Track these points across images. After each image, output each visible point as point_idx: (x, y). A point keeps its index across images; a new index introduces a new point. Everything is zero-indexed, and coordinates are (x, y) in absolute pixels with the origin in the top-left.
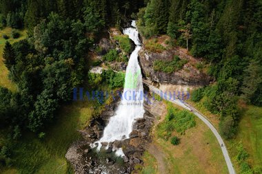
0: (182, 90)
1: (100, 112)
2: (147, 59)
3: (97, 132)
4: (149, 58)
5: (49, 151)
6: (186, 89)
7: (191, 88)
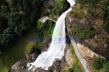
0: (90, 53)
1: (40, 46)
2: (71, 21)
3: (33, 58)
4: (72, 21)
5: (3, 62)
6: (93, 54)
7: (97, 55)
